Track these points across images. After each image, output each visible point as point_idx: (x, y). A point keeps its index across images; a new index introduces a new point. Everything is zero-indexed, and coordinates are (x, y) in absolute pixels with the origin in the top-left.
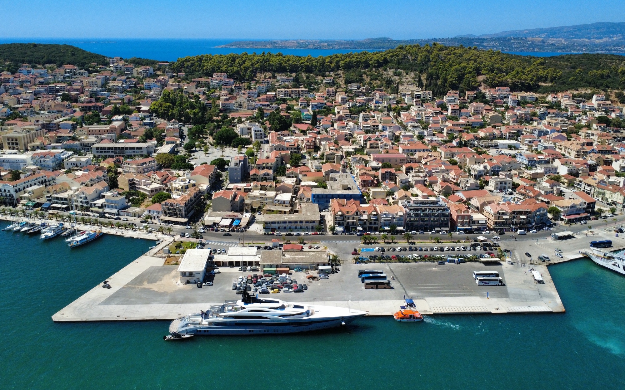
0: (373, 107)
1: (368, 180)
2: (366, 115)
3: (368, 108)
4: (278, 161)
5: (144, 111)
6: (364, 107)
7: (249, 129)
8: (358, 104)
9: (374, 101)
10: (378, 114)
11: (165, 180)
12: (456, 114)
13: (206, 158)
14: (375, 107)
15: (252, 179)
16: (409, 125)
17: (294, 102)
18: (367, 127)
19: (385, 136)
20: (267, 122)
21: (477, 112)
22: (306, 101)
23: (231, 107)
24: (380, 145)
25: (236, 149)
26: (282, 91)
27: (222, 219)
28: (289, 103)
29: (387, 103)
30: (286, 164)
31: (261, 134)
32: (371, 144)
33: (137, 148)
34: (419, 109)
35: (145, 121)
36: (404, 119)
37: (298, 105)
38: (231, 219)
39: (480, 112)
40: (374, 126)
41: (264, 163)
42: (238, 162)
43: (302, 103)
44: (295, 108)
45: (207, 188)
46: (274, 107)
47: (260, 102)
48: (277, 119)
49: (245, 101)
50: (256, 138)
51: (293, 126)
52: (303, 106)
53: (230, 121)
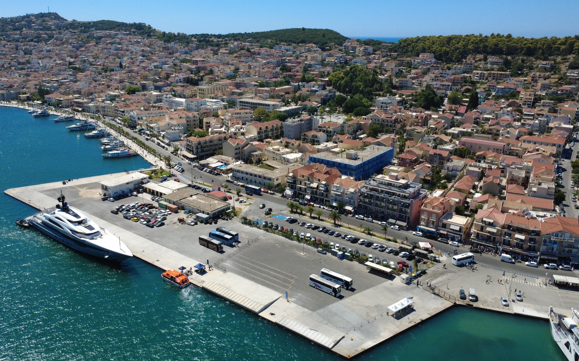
1: (406, 159)
5: (324, 81)
8: (559, 92)
18: (529, 115)
22: (495, 85)
23: (408, 84)
24: (501, 132)
26: (478, 74)
27: (219, 162)
33: (266, 105)
35: (313, 89)
40: (538, 114)
43: (490, 86)
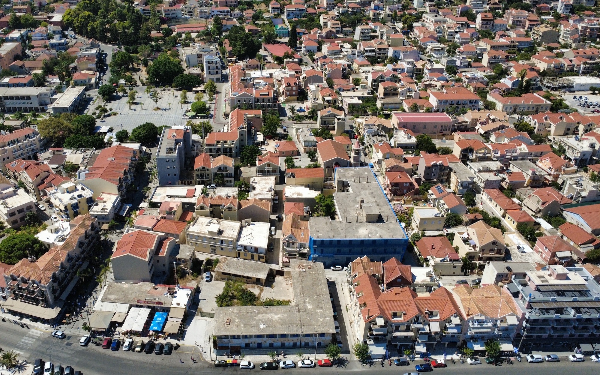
0: (371, 15)
1: (403, 183)
2: (365, 29)
3: (364, 16)
4: (242, 135)
5: (55, 23)
6: (358, 16)
7: (199, 56)
8: (350, 9)
9: (372, 5)
10: (381, 28)
11: (42, 182)
12: (488, 26)
13: (131, 112)
14: (374, 14)
15: (198, 175)
16: (429, 47)
17: (263, 7)
18: (370, 51)
19: (403, 70)
20: (227, 40)
21: (517, 24)
22: (279, 6)
23: (178, 15)
24: (399, 90)
25: (179, 93)
27: (131, 306)
28: (256, 7)
29: (390, 9)
30: (256, 132)
31: (217, 67)
32: (386, 89)
33: (23, 98)
34: (436, 18)
35: (53, 41)
36: (419, 36)
37: (268, 11)
38: (149, 307)
39: (521, 24)
40: (380, 49)
41: (219, 142)
42: (172, 146)
43: (274, 8)
44: (265, 16)
45: (113, 206)
46: (236, 15)
47: (217, 6)
48: (241, 39)
49: (197, 5)
50: (210, 73)
51: (263, 48)
52: (276, 13)
53: (175, 39)
